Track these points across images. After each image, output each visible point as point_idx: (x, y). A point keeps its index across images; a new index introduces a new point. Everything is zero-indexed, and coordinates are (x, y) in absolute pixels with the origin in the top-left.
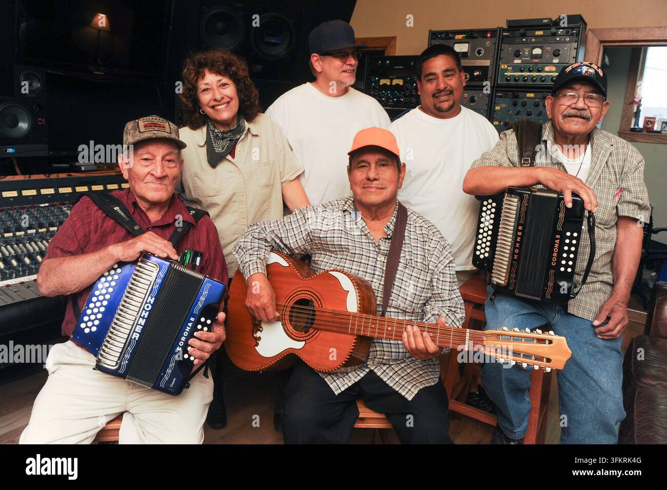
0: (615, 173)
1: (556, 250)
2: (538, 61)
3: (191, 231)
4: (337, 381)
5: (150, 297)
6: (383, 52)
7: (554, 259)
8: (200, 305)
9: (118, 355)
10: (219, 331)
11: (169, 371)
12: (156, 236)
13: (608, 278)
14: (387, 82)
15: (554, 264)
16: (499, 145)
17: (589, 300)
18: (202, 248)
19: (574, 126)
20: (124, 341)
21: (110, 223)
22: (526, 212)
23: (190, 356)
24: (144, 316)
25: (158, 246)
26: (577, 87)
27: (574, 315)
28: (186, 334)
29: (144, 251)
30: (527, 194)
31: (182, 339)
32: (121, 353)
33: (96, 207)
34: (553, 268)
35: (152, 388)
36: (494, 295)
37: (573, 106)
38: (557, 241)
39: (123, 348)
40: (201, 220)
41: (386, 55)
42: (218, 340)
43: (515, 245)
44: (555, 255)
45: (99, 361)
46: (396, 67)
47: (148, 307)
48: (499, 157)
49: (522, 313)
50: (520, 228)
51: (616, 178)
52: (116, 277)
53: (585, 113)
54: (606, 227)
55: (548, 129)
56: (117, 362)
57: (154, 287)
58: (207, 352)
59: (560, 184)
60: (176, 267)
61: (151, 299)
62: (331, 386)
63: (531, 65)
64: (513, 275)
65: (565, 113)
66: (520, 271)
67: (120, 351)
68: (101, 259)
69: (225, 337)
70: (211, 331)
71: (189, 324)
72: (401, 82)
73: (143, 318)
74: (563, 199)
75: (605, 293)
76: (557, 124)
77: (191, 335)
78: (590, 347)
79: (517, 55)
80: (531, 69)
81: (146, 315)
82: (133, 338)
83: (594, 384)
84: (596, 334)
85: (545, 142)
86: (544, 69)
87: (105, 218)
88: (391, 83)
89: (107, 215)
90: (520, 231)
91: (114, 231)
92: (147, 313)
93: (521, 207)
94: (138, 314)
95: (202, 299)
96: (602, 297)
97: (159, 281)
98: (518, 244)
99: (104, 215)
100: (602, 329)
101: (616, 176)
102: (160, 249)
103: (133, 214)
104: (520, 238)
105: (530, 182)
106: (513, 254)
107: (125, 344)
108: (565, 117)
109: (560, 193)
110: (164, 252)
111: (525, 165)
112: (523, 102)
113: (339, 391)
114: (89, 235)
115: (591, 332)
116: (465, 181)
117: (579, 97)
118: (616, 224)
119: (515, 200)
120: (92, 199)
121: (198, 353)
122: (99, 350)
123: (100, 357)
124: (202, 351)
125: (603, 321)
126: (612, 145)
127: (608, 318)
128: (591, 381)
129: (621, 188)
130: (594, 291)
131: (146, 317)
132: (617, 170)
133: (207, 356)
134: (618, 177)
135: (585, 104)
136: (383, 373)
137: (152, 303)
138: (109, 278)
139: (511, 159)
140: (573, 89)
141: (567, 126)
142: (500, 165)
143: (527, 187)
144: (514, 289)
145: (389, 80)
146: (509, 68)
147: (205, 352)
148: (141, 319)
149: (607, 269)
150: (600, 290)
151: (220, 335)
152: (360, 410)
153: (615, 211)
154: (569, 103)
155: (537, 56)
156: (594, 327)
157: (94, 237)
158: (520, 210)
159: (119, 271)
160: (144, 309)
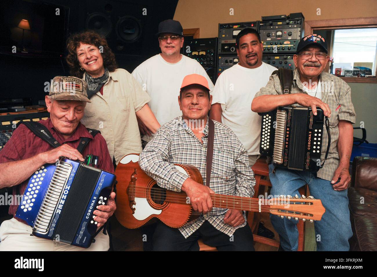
0: (336, 96)
1: (310, 140)
2: (280, 38)
3: (90, 143)
4: (186, 230)
5: (67, 186)
6: (193, 37)
7: (309, 146)
8: (99, 188)
9: (47, 225)
10: (112, 204)
11: (82, 232)
12: (69, 146)
13: (336, 155)
14: (197, 53)
15: (309, 148)
16: (270, 83)
17: (327, 169)
18: (97, 153)
19: (311, 71)
20: (51, 215)
21: (38, 140)
22: (291, 120)
23: (94, 221)
24: (64, 198)
25: (71, 152)
26: (311, 49)
27: (320, 178)
28: (91, 208)
29: (62, 156)
30: (290, 109)
31: (89, 211)
32: (49, 223)
33: (29, 131)
34: (309, 151)
35: (71, 245)
36: (275, 170)
37: (310, 60)
38: (310, 135)
39: (51, 220)
40: (96, 136)
41: (194, 38)
42: (112, 210)
43: (286, 139)
44: (309, 143)
45: (34, 230)
46: (201, 45)
47: (66, 192)
48: (270, 90)
49: (292, 179)
50: (288, 129)
51: (336, 99)
52: (44, 175)
53: (317, 64)
54: (333, 127)
55: (296, 73)
56: (47, 229)
57: (69, 179)
58: (105, 218)
59: (308, 102)
60: (83, 166)
61: (68, 186)
62: (182, 233)
63: (277, 41)
64: (286, 157)
65: (305, 64)
66: (289, 155)
67: (49, 222)
68: (34, 163)
69: (116, 208)
70: (107, 205)
71: (93, 201)
72: (204, 53)
73: (63, 199)
74: (311, 110)
75: (335, 164)
76: (301, 70)
77: (95, 208)
78: (331, 196)
79: (269, 36)
80: (277, 43)
81: (65, 197)
82: (57, 213)
83: (334, 218)
84: (333, 188)
85: (295, 80)
86: (284, 43)
87: (35, 137)
88: (199, 54)
89: (36, 135)
90: (288, 131)
91: (41, 146)
92: (66, 196)
93: (287, 117)
94: (59, 197)
95: (101, 184)
96: (334, 167)
97: (73, 175)
98: (287, 139)
99: (34, 135)
100: (337, 185)
101: (336, 97)
102: (73, 155)
103: (53, 134)
104: (288, 135)
105: (291, 102)
106: (285, 145)
107: (52, 217)
108: (305, 66)
109: (310, 107)
110: (75, 156)
111: (286, 93)
112: (273, 62)
113: (188, 236)
114: (25, 148)
115: (331, 188)
116: (252, 105)
117: (313, 55)
118: (338, 125)
119: (284, 113)
120: (26, 126)
121: (100, 219)
122: (34, 222)
123: (35, 227)
124: (102, 218)
125: (337, 181)
126: (332, 81)
127: (340, 179)
128: (333, 216)
129: (340, 105)
130: (329, 164)
131: (65, 199)
132: (336, 94)
133: (105, 220)
134: (337, 98)
135: (317, 59)
136: (213, 222)
137: (68, 189)
138: (39, 176)
139: (277, 91)
140: (309, 51)
141: (307, 72)
142: (272, 94)
143: (290, 105)
144: (287, 165)
145: (197, 52)
146: (264, 43)
147: (104, 218)
148: (62, 200)
149: (335, 151)
150: (333, 163)
151: (113, 207)
152: (200, 246)
153: (337, 118)
154: (307, 58)
155: (279, 36)
156: (332, 184)
157: (28, 150)
158: (287, 119)
159: (45, 170)
160: (63, 194)
